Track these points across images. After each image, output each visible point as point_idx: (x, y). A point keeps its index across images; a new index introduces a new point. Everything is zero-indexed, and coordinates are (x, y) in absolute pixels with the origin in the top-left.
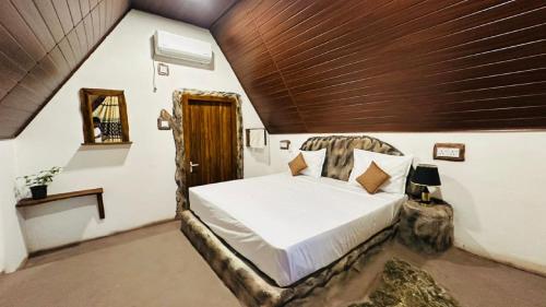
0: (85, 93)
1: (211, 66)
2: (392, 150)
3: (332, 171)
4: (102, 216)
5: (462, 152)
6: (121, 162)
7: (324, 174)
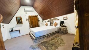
0: (16, 17)
1: (33, 11)
2: (58, 20)
3: (51, 24)
4: (20, 33)
5: (67, 18)
6: (22, 26)
7: (50, 25)
